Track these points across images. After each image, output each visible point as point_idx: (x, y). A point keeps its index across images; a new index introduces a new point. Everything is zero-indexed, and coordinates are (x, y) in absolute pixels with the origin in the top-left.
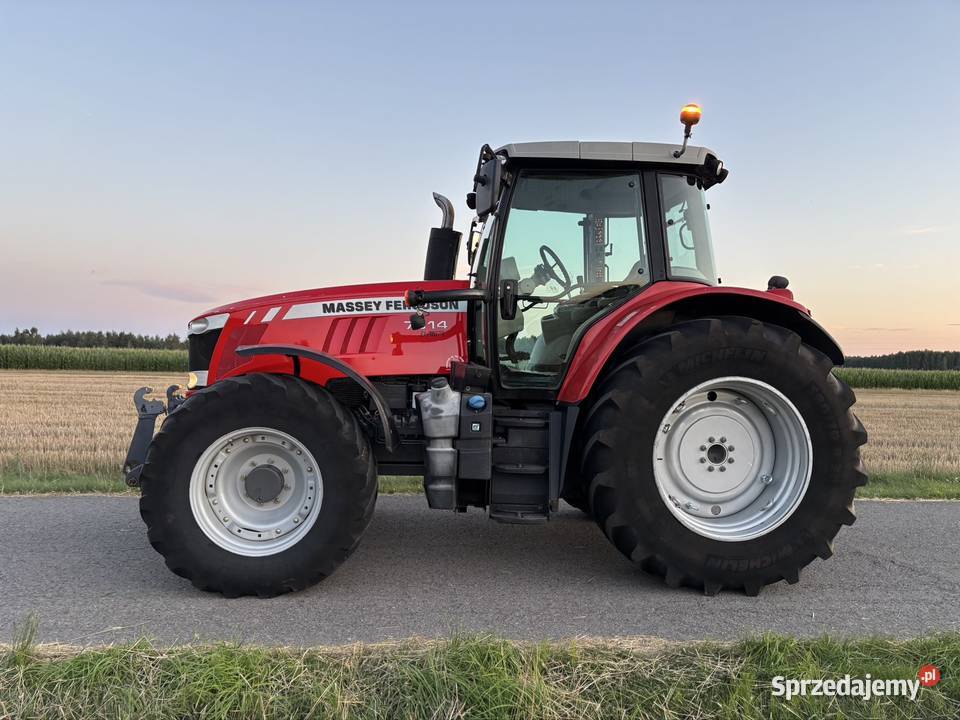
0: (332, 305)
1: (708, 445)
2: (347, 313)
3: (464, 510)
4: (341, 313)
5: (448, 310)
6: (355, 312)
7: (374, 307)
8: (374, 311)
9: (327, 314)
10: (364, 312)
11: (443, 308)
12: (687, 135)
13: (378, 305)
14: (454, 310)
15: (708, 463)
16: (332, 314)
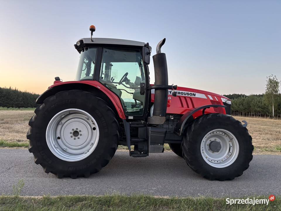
12: (92, 35)
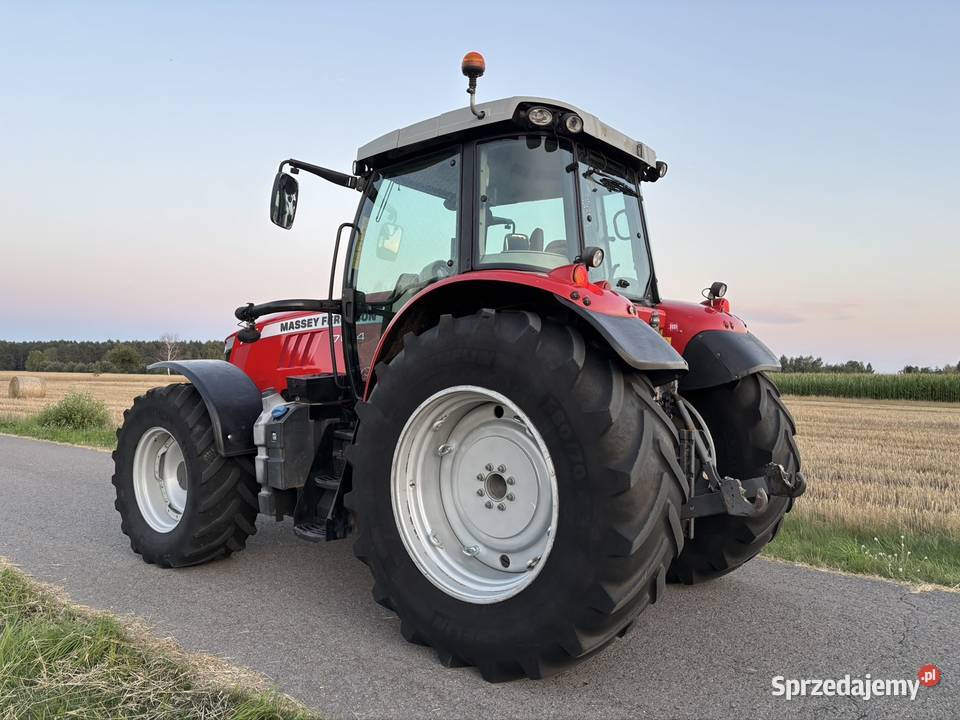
0: (286, 324)
1: (486, 474)
2: (296, 330)
3: (282, 519)
4: (292, 331)
5: (368, 322)
6: (301, 329)
7: (313, 323)
8: (313, 327)
9: (283, 332)
10: (307, 328)
11: (364, 320)
12: (471, 91)
13: (316, 321)
14: (372, 321)
15: (487, 498)
16: (286, 332)
